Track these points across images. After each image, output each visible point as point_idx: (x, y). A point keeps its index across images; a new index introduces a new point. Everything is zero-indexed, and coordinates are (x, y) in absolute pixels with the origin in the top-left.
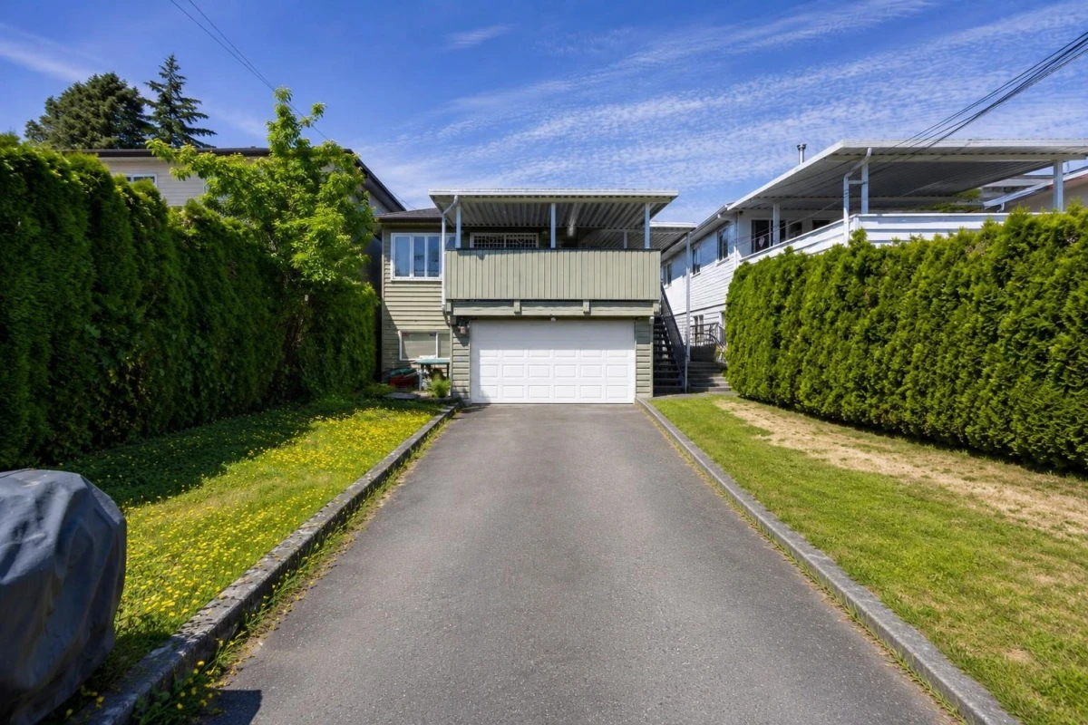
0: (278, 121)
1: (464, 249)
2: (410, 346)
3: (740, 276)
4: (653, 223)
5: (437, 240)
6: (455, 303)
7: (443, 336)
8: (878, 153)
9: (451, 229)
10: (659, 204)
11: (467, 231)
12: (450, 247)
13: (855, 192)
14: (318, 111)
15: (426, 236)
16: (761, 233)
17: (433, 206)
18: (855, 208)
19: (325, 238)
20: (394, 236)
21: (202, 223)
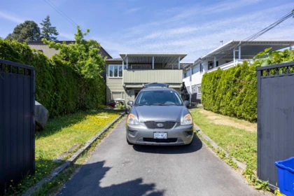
0: (77, 34)
1: (129, 69)
2: (114, 95)
3: (205, 76)
4: (181, 62)
5: (121, 67)
6: (126, 84)
7: (123, 93)
8: (243, 43)
9: (125, 64)
10: (183, 57)
11: (130, 64)
12: (125, 68)
13: (237, 53)
14: (88, 31)
15: (119, 66)
16: (211, 65)
17: (120, 57)
18: (237, 58)
19: (91, 66)
20: (109, 66)
21: (56, 62)
